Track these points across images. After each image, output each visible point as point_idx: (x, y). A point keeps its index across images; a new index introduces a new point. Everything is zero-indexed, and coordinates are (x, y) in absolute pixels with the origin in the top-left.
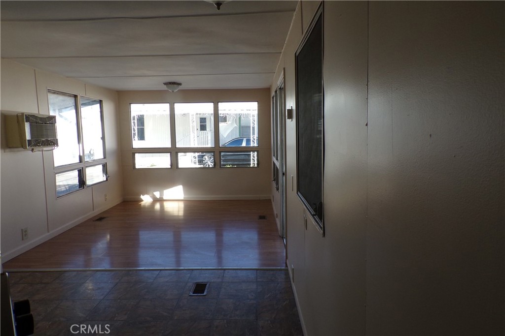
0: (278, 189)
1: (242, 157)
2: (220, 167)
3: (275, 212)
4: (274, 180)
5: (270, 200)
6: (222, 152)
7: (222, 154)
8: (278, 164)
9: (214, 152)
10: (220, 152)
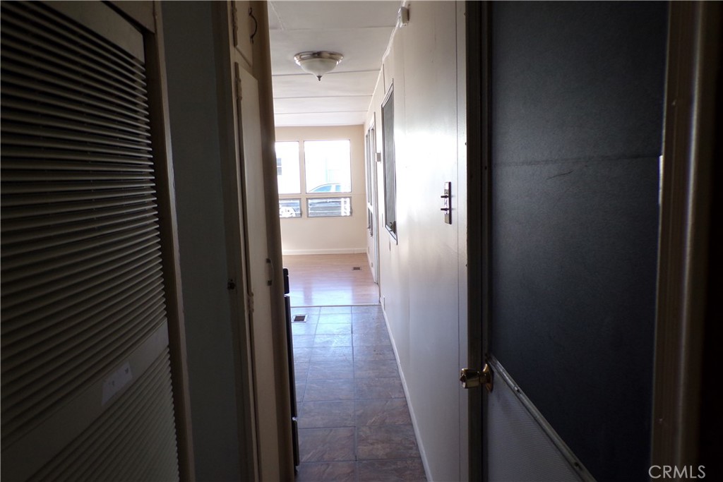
0: (372, 235)
1: (333, 205)
2: (308, 217)
3: (370, 262)
4: (369, 228)
5: (366, 253)
6: (310, 199)
7: (310, 201)
8: (372, 209)
9: (300, 199)
10: (307, 199)
